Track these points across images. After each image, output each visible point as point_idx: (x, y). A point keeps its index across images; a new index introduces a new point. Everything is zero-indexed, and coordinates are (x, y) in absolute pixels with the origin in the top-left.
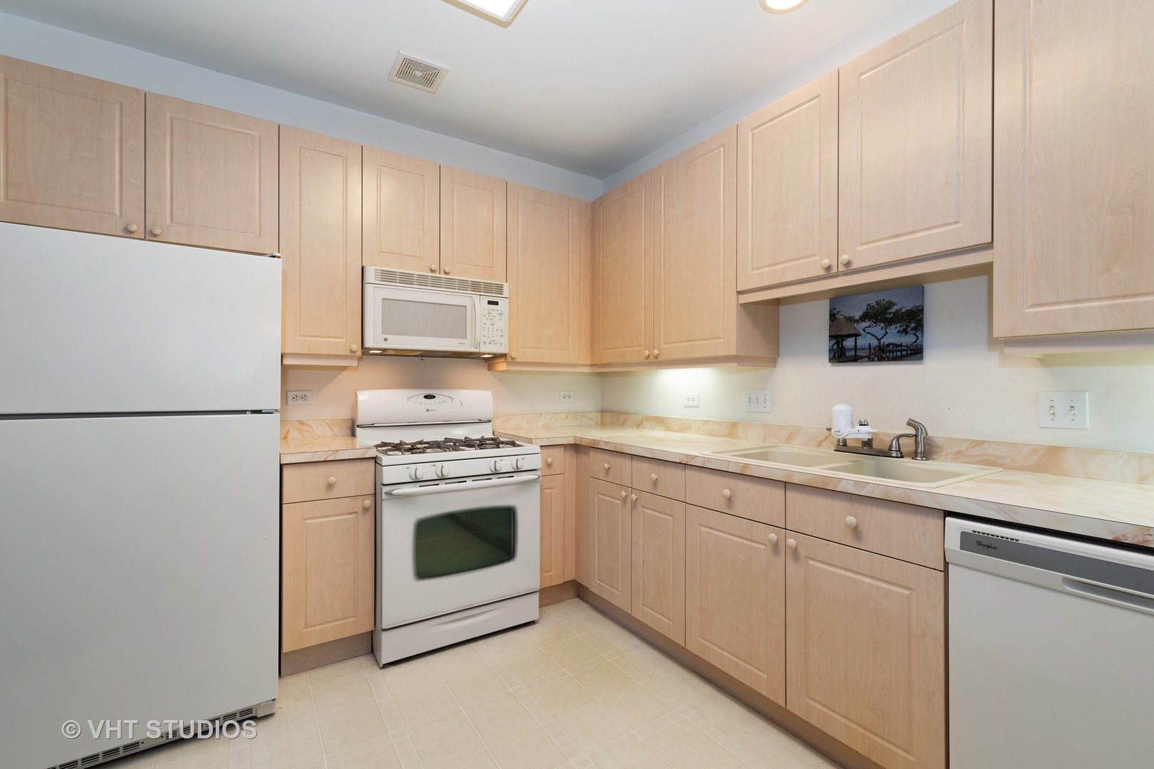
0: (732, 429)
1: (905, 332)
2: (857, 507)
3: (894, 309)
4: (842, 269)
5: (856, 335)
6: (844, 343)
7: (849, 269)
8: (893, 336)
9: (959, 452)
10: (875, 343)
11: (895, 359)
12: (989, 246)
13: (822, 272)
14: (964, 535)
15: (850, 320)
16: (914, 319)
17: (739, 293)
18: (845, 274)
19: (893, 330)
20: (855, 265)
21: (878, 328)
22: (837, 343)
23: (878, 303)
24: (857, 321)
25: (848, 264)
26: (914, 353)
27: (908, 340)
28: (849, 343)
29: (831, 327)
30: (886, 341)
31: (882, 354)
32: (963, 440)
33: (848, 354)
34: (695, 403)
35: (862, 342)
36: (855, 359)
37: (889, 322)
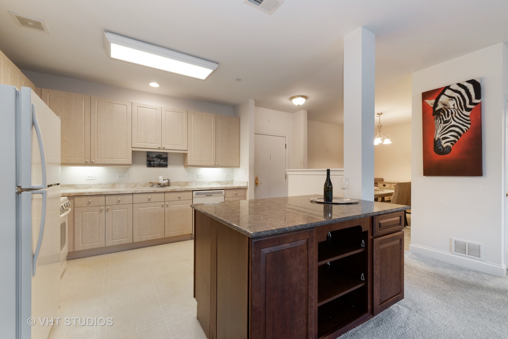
0: (113, 185)
1: (165, 161)
2: (179, 193)
3: (162, 157)
4: (162, 148)
5: (154, 161)
6: (151, 163)
7: (164, 149)
8: (162, 162)
9: (174, 184)
10: (158, 163)
11: (163, 167)
12: (187, 150)
13: (158, 148)
14: (195, 193)
15: (153, 157)
16: (166, 159)
17: (132, 147)
18: (162, 149)
19: (162, 161)
20: (165, 148)
21: (159, 160)
22: (149, 162)
23: (159, 155)
24: (154, 158)
25: (164, 148)
26: (166, 166)
27: (165, 163)
28: (152, 163)
29: (147, 159)
30: (161, 163)
31: (160, 165)
32: (174, 182)
33: (152, 165)
34: (93, 178)
35: (155, 163)
36: (154, 166)
37: (161, 159)
